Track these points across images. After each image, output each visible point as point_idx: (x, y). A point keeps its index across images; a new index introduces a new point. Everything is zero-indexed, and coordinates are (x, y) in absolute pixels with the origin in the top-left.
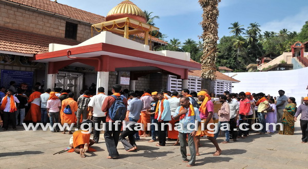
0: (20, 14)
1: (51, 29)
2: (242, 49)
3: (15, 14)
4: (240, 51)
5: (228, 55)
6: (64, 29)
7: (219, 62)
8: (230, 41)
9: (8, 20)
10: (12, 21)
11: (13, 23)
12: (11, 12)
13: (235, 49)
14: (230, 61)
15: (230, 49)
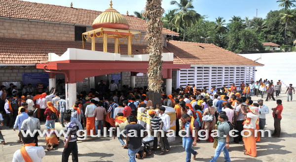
0: (34, 26)
1: (62, 35)
2: (290, 23)
3: (29, 27)
4: (289, 25)
5: (275, 30)
6: (74, 33)
7: (266, 37)
8: (278, 15)
9: (24, 33)
10: (27, 33)
11: (28, 35)
12: (26, 25)
13: (283, 23)
14: (278, 36)
15: (277, 24)
